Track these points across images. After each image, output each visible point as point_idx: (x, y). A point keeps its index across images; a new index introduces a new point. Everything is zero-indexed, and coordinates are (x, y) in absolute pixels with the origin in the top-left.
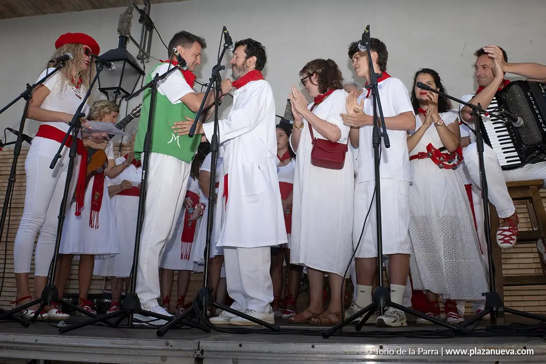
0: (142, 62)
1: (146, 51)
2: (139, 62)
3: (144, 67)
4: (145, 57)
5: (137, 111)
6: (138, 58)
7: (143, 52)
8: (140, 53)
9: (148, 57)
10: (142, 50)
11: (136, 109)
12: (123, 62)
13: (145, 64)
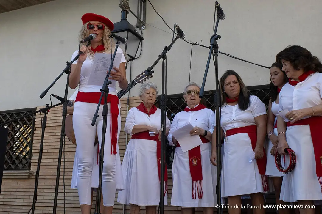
0: (140, 29)
1: (142, 20)
2: (138, 30)
3: (142, 34)
4: (142, 24)
5: (140, 77)
6: (137, 27)
7: (140, 21)
8: (138, 22)
9: (144, 25)
10: (139, 19)
11: (139, 76)
12: (126, 32)
13: (143, 31)
